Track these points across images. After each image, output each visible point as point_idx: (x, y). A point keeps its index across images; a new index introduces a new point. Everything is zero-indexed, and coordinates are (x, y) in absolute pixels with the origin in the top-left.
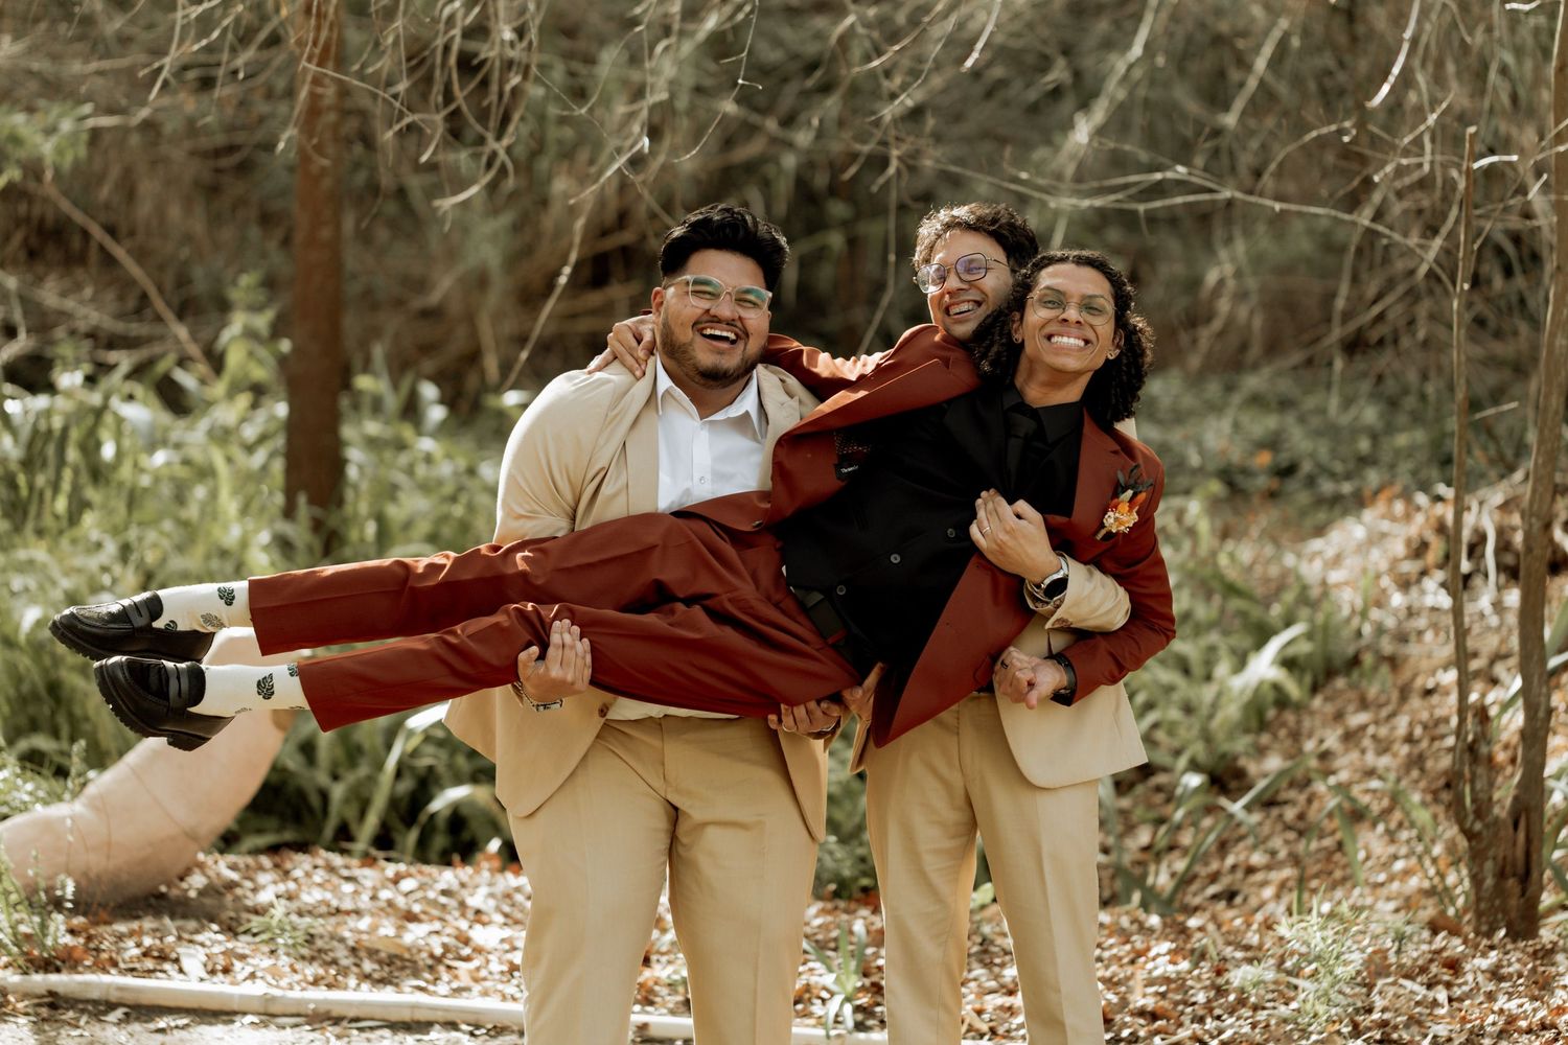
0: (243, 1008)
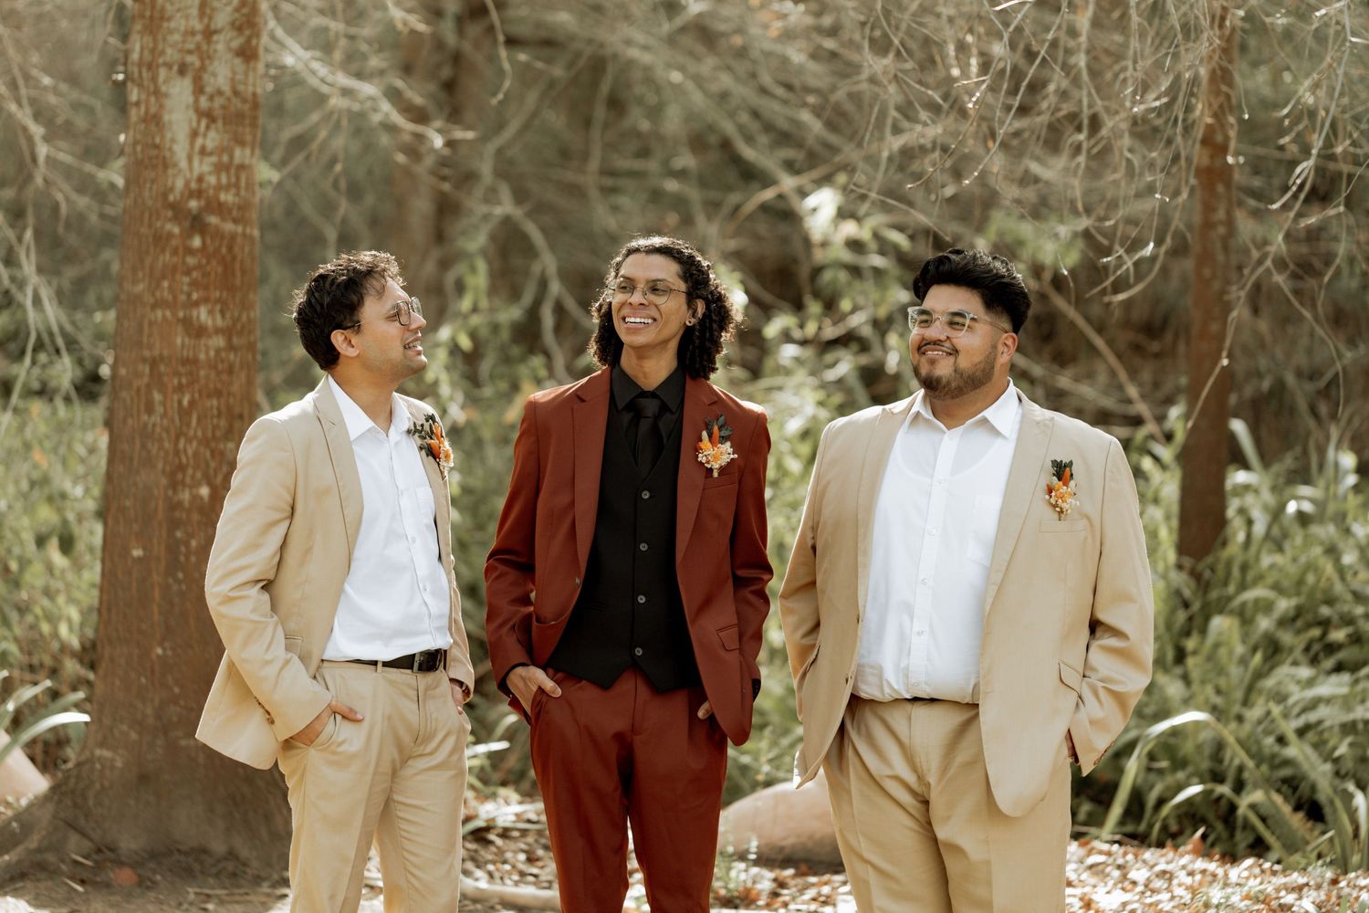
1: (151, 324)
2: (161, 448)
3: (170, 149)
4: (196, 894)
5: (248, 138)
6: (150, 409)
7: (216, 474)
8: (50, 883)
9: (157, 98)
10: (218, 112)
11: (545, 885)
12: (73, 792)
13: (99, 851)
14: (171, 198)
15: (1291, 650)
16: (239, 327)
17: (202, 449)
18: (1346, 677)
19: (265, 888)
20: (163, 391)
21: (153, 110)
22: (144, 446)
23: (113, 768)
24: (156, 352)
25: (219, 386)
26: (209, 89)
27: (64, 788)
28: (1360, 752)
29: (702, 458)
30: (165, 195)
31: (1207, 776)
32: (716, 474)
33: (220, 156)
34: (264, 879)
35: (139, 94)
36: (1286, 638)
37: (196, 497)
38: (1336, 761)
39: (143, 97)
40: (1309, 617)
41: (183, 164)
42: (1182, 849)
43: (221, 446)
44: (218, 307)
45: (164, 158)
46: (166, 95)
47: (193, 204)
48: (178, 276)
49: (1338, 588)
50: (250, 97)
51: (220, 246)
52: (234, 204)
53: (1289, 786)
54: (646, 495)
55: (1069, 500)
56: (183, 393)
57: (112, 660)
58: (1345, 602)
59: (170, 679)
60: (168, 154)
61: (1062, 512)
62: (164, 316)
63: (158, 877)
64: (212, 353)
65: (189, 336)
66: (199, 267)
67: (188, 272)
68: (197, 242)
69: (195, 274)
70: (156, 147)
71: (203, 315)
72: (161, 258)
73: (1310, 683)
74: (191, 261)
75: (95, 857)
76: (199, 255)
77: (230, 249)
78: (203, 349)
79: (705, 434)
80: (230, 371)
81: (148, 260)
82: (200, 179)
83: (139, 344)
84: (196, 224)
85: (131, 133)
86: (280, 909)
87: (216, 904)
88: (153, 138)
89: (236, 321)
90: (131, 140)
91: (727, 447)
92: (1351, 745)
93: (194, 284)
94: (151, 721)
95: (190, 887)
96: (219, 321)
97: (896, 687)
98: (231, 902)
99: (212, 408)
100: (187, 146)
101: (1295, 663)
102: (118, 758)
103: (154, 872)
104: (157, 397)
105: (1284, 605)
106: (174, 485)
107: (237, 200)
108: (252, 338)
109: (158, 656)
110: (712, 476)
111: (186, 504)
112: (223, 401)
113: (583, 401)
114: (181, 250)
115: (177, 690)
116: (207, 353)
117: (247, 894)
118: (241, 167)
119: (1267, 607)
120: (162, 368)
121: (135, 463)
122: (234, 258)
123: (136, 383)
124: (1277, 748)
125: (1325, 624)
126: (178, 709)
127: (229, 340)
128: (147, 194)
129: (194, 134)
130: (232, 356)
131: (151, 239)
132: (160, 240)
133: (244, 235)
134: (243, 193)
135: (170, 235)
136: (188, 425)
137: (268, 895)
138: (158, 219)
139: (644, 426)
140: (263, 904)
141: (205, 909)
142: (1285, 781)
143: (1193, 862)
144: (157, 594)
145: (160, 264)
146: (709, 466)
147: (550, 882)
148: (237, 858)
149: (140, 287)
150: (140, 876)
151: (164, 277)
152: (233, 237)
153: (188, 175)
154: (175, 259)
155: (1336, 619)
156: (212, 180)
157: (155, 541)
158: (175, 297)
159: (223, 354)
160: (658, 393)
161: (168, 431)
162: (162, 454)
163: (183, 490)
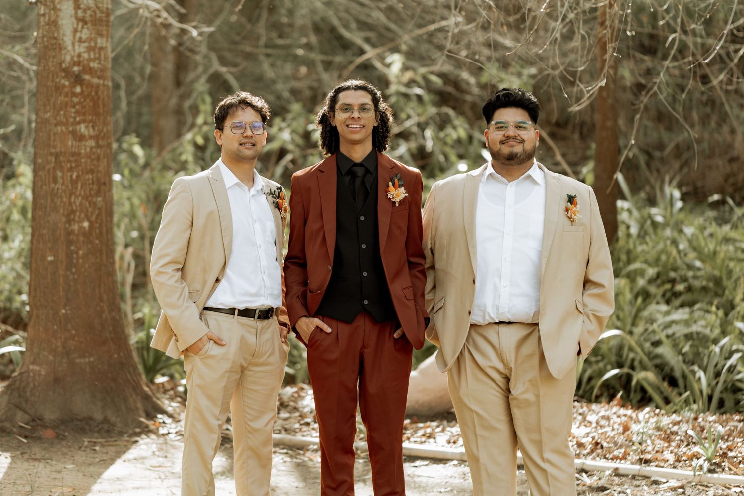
1: (54, 134)
2: (62, 201)
3: (62, 40)
4: (89, 442)
5: (105, 32)
6: (55, 181)
7: (92, 214)
8: (8, 438)
9: (55, 12)
10: (88, 19)
11: (278, 432)
12: (18, 389)
13: (34, 420)
14: (64, 66)
15: (655, 296)
16: (102, 135)
17: (84, 202)
18: (687, 310)
19: (126, 438)
20: (62, 171)
21: (52, 19)
22: (52, 201)
23: (40, 375)
24: (58, 150)
25: (93, 167)
26: (82, 6)
27: (13, 387)
28: (695, 350)
29: (390, 196)
30: (60, 64)
31: (615, 364)
32: (397, 205)
33: (90, 42)
34: (126, 433)
35: (45, 10)
36: (653, 289)
37: (81, 228)
38: (683, 355)
39: (47, 11)
40: (664, 278)
41: (70, 47)
42: (611, 403)
43: (95, 200)
44: (91, 125)
45: (59, 44)
46: (60, 10)
47: (76, 69)
48: (69, 109)
49: (679, 262)
50: (105, 10)
51: (91, 92)
52: (98, 68)
53: (659, 368)
54: (362, 218)
55: (577, 215)
56: (73, 172)
57: (38, 317)
58: (683, 269)
59: (70, 326)
60: (61, 42)
61: (573, 221)
62: (61, 130)
63: (67, 434)
64: (88, 150)
65: (76, 141)
66: (80, 103)
67: (74, 106)
68: (78, 90)
69: (78, 107)
70: (55, 38)
71: (83, 129)
72: (59, 98)
73: (667, 313)
74: (75, 100)
75: (31, 423)
76: (80, 96)
77: (96, 93)
78: (84, 148)
79: (390, 183)
80: (98, 159)
81: (52, 100)
82: (79, 55)
83: (49, 145)
84: (78, 79)
85: (41, 31)
86: (135, 449)
87: (100, 447)
88: (53, 33)
89: (101, 132)
90: (41, 35)
91: (402, 190)
92: (691, 346)
93: (77, 112)
94: (60, 349)
95: (86, 438)
96: (92, 132)
97: (492, 316)
98: (107, 446)
99: (89, 179)
100: (72, 38)
101: (658, 303)
102: (42, 370)
103: (65, 431)
104: (59, 174)
105: (651, 272)
106: (69, 221)
107: (99, 66)
108: (109, 141)
109: (63, 314)
110: (395, 206)
111: (76, 232)
112: (95, 175)
113: (323, 172)
114: (70, 95)
115: (74, 332)
116: (85, 149)
117: (116, 441)
118: (101, 48)
119: (642, 273)
120: (61, 158)
121: (48, 209)
122: (99, 98)
123: (48, 167)
124: (651, 349)
125: (673, 281)
126: (75, 342)
127: (97, 142)
128: (50, 64)
129: (75, 31)
130: (99, 151)
131: (53, 89)
132: (58, 89)
133: (104, 85)
134: (102, 62)
135: (64, 86)
136: (76, 188)
137: (128, 441)
138: (57, 78)
139: (358, 181)
140: (126, 446)
141: (95, 450)
142: (656, 366)
143: (619, 410)
144: (61, 280)
145: (59, 102)
146: (394, 201)
147: (280, 430)
148: (109, 422)
149: (48, 114)
150: (57, 433)
151: (61, 109)
152: (98, 86)
153: (73, 53)
154: (67, 99)
155: (678, 279)
156: (86, 55)
157: (60, 252)
158: (67, 120)
159: (94, 150)
160: (363, 163)
161: (65, 192)
162: (62, 204)
163: (74, 224)
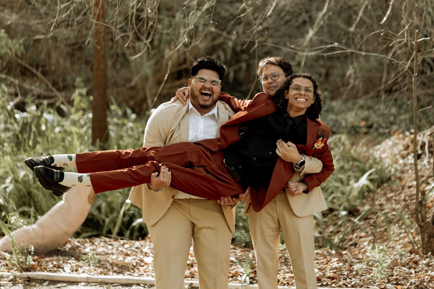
0: (81, 281)
